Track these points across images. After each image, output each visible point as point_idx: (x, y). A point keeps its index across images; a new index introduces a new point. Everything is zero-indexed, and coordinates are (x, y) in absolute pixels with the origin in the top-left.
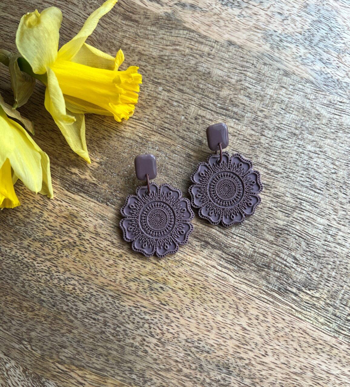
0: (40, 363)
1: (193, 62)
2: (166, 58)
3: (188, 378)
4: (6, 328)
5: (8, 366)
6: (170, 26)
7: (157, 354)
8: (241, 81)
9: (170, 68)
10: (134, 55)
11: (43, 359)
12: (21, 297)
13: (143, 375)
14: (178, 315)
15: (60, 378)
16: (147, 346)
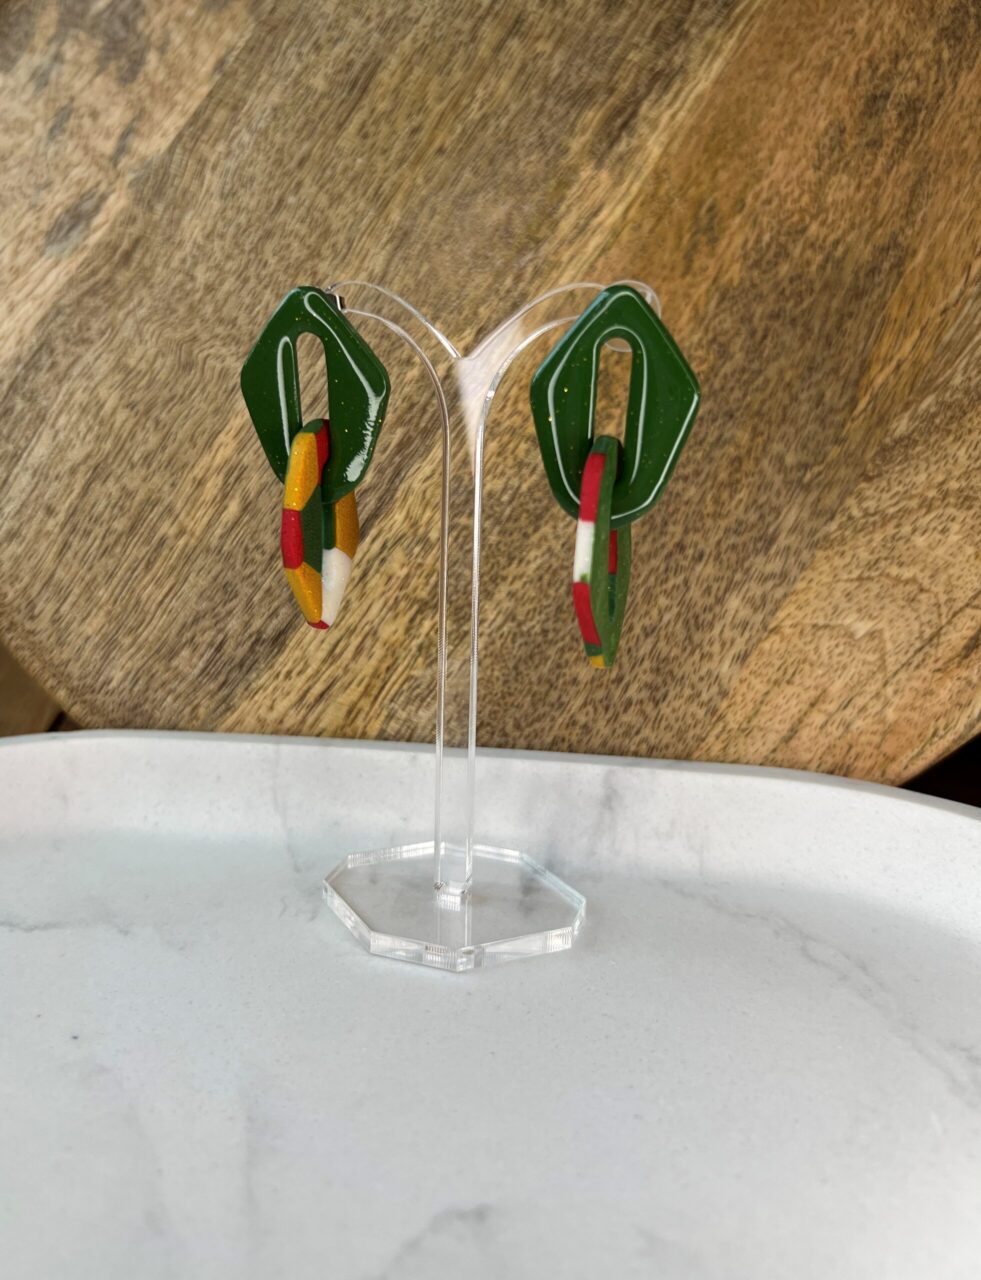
0: (853, 447)
1: (246, 137)
2: (228, 187)
3: (892, 168)
4: (773, 516)
5: (856, 512)
6: (160, 178)
7: (842, 223)
8: (299, 55)
9: (252, 179)
10: (210, 246)
11: (844, 440)
12: (709, 484)
13: (883, 249)
14: (765, 183)
15: (886, 407)
16: (824, 241)
